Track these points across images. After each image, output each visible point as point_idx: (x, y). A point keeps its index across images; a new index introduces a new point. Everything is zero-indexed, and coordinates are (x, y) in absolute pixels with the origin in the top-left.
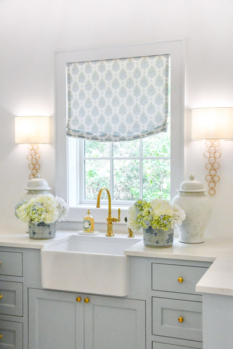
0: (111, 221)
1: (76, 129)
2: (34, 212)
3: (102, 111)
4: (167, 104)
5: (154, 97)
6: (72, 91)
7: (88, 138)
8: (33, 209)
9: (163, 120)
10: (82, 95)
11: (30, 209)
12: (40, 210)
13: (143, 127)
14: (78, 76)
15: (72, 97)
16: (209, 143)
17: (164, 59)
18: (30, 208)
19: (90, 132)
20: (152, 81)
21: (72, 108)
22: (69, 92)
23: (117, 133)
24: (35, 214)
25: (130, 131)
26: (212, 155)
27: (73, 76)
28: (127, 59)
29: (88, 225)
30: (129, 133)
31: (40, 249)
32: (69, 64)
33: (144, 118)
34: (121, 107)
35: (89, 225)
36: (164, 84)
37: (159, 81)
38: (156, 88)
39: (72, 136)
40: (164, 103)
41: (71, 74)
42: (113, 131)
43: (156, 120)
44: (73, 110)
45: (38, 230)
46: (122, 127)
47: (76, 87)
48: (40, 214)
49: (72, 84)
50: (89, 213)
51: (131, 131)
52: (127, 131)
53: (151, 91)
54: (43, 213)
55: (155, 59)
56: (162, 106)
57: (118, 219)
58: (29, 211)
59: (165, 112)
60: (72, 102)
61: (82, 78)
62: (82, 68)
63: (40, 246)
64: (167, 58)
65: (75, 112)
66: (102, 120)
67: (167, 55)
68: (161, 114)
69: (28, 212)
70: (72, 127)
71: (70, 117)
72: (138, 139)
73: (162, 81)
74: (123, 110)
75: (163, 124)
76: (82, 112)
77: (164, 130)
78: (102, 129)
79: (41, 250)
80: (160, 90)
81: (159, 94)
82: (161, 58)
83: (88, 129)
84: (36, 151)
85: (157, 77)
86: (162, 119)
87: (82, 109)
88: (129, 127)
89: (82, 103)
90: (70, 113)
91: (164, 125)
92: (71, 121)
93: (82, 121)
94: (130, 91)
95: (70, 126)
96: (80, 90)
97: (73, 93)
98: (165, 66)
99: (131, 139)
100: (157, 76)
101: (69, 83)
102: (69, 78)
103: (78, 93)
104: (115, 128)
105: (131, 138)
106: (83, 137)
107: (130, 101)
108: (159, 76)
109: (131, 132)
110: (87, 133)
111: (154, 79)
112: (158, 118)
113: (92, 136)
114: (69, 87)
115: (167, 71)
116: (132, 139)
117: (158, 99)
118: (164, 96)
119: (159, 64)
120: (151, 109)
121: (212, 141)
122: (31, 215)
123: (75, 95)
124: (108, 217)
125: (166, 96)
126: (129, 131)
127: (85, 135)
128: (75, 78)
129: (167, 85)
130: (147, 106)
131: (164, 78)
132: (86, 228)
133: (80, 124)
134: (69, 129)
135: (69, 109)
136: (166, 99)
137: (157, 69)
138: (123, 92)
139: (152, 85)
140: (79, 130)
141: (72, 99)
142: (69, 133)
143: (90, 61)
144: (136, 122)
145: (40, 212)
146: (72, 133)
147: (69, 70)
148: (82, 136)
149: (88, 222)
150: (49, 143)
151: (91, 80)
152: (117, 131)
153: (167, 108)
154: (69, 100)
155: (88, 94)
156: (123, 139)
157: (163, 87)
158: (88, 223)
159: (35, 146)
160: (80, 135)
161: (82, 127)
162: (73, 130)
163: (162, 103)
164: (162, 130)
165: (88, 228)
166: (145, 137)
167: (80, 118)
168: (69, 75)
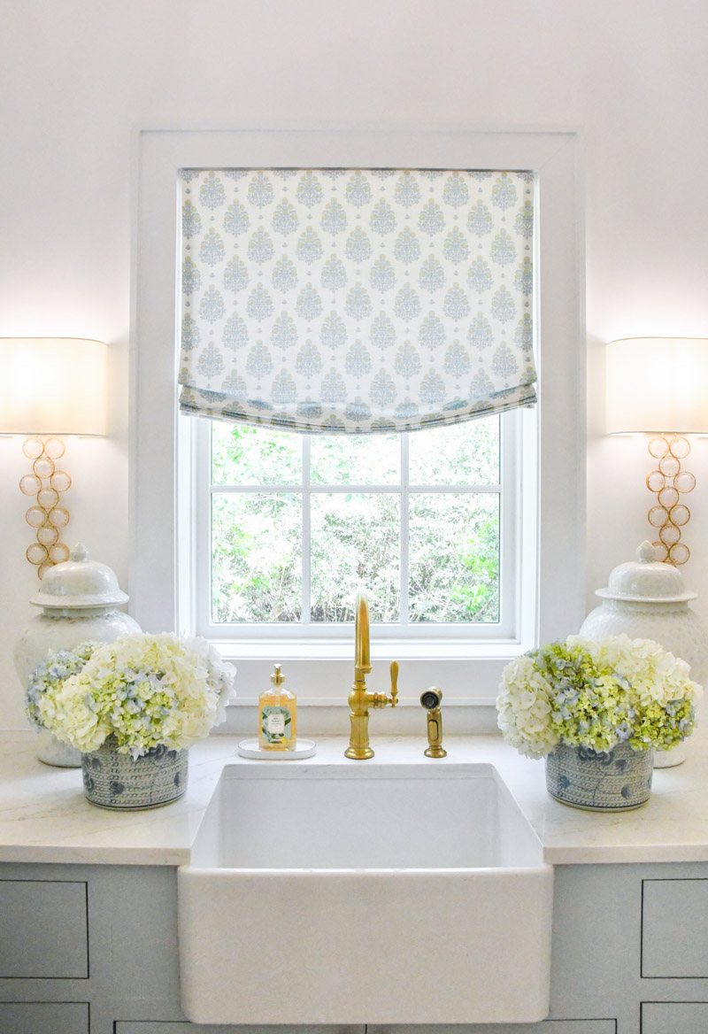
0: (364, 705)
1: (217, 389)
2: (132, 708)
3: (308, 330)
4: (527, 319)
5: (488, 296)
6: (196, 260)
7: (259, 420)
8: (128, 698)
9: (522, 370)
10: (236, 275)
11: (114, 697)
12: (158, 699)
13: (458, 387)
14: (221, 212)
15: (197, 281)
16: (659, 445)
17: (518, 183)
18: (109, 695)
19: (266, 398)
20: (480, 247)
21: (196, 317)
22: (188, 263)
23: (363, 405)
24: (133, 717)
25: (411, 402)
26: (669, 482)
27: (202, 211)
28: (396, 172)
29: (284, 723)
30: (408, 405)
31: (176, 867)
32: (188, 172)
33: (457, 359)
34: (376, 319)
35: (287, 722)
36: (519, 260)
37: (502, 248)
38: (494, 268)
39: (199, 413)
40: (519, 316)
41: (196, 203)
42: (351, 398)
43: (497, 368)
44: (200, 324)
45: (137, 774)
46: (383, 387)
47: (213, 247)
48: (156, 716)
49: (198, 240)
50: (278, 681)
51: (416, 399)
52: (400, 400)
53: (480, 275)
54: (171, 712)
55: (490, 182)
56: (514, 325)
57: (390, 697)
58: (108, 709)
59: (521, 344)
60: (198, 296)
61: (236, 219)
62: (237, 189)
63: (174, 853)
64: (529, 180)
65: (210, 332)
66: (308, 360)
67: (526, 173)
68: (509, 350)
69: (104, 712)
70: (200, 382)
71: (187, 345)
72: (436, 425)
73: (512, 248)
74: (383, 332)
75: (526, 382)
76: (236, 332)
77: (529, 400)
78: (309, 389)
79: (180, 868)
80: (506, 276)
81: (503, 288)
82: (510, 181)
83: (257, 388)
84: (55, 461)
85: (497, 237)
86: (517, 368)
87: (236, 322)
88: (408, 388)
89: (236, 303)
90: (187, 333)
91: (527, 385)
92: (195, 361)
93: (235, 360)
94: (407, 274)
95: (190, 376)
96: (228, 258)
97: (201, 267)
98: (520, 203)
99: (412, 427)
100: (496, 231)
101: (188, 234)
102: (189, 218)
103: (220, 268)
104: (358, 389)
105: (414, 422)
106: (242, 416)
107: (408, 304)
108: (503, 232)
109: (413, 404)
110: (254, 402)
111: (488, 240)
112: (503, 362)
113: (274, 413)
114: (188, 248)
115: (528, 219)
116: (418, 426)
117: (502, 303)
118: (518, 297)
119: (503, 196)
120: (480, 332)
121: (670, 438)
122: (116, 722)
123: (211, 275)
124: (353, 693)
125: (527, 295)
126: (407, 399)
127: (248, 410)
128: (211, 219)
129: (528, 262)
130: (465, 323)
131: (518, 241)
132: (273, 736)
133: (226, 373)
134: (189, 387)
135: (188, 320)
136: (527, 305)
137: (495, 212)
138: (382, 274)
139: (480, 258)
140: (225, 392)
141: (198, 289)
142: (189, 400)
143: (269, 166)
144: (432, 371)
145: (157, 708)
146: (199, 401)
147: (188, 192)
148: (238, 411)
149: (282, 712)
150: (104, 434)
151: (269, 229)
152: (365, 399)
153: (528, 333)
154: (188, 290)
155: (260, 274)
156: (383, 427)
157: (516, 265)
158: (282, 718)
159: (54, 446)
160: (230, 409)
161: (235, 381)
162: (201, 391)
163: (512, 318)
164: (522, 401)
165: (281, 735)
166: (463, 421)
167: (226, 353)
168: (188, 207)
